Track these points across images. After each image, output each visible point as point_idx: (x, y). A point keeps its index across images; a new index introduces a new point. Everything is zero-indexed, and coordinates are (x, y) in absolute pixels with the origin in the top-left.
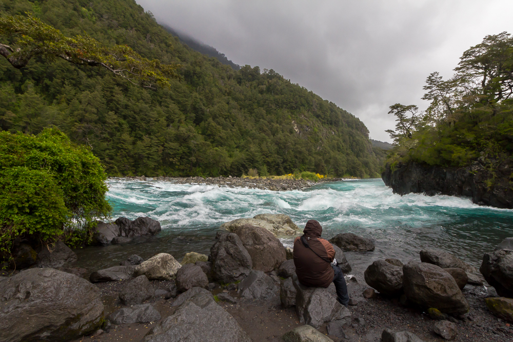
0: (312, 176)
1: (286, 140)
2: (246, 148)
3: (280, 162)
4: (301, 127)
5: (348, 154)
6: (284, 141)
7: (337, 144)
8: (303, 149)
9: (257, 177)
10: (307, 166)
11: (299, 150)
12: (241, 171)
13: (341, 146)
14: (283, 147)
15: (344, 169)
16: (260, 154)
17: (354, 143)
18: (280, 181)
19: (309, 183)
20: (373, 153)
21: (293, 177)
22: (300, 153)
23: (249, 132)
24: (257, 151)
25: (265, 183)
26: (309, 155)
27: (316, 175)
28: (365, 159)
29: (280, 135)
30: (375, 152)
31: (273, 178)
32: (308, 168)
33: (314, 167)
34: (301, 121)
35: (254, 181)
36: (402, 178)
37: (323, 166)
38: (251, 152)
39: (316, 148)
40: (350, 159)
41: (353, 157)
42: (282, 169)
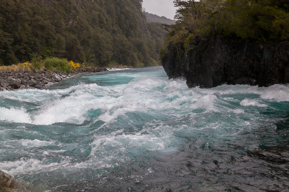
0: (62, 65)
1: (18, 7)
3: (9, 43)
5: (114, 32)
6: (15, 7)
7: (99, 16)
8: (48, 23)
10: (54, 50)
11: (40, 23)
13: (105, 19)
14: (13, 18)
15: (110, 54)
17: (122, 15)
18: (8, 74)
19: (57, 76)
20: (148, 31)
21: (31, 68)
22: (43, 28)
26: (57, 32)
27: (69, 64)
28: (137, 39)
30: (150, 30)
32: (56, 53)
33: (64, 51)
37: (78, 50)
39: (68, 22)
40: (118, 39)
41: (121, 37)
42: (12, 55)
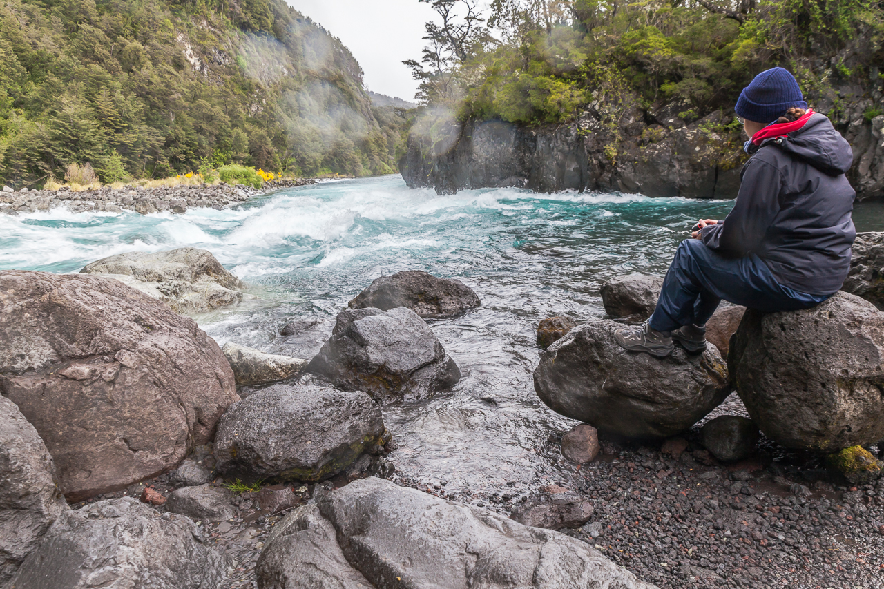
0: (247, 176)
1: (167, 86)
2: (46, 105)
3: (159, 145)
4: (204, 52)
6: (162, 87)
8: (218, 110)
9: (96, 185)
10: (231, 153)
11: (205, 111)
12: (41, 173)
14: (161, 104)
15: (319, 157)
16: (95, 122)
18: (165, 191)
19: (241, 193)
21: (198, 181)
22: (210, 119)
23: (49, 60)
24: (86, 116)
25: (123, 200)
26: (234, 125)
27: (257, 173)
29: (148, 71)
31: (143, 185)
32: (234, 159)
33: (247, 155)
34: (203, 37)
35: (89, 195)
36: (453, 158)
37: (269, 153)
38: (66, 118)
39: (249, 108)
42: (165, 163)
